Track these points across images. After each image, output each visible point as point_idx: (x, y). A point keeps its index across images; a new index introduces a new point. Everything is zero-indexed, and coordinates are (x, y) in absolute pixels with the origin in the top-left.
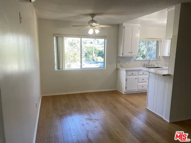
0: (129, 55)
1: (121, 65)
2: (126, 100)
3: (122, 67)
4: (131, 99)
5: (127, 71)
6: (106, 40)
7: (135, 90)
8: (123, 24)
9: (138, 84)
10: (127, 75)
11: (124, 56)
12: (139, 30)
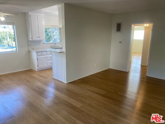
0: (38, 39)
1: (32, 48)
2: (39, 75)
3: (33, 49)
4: (43, 74)
5: (37, 52)
6: (15, 26)
7: (45, 67)
8: (29, 13)
9: (48, 61)
10: (37, 55)
11: (33, 40)
12: (44, 19)
